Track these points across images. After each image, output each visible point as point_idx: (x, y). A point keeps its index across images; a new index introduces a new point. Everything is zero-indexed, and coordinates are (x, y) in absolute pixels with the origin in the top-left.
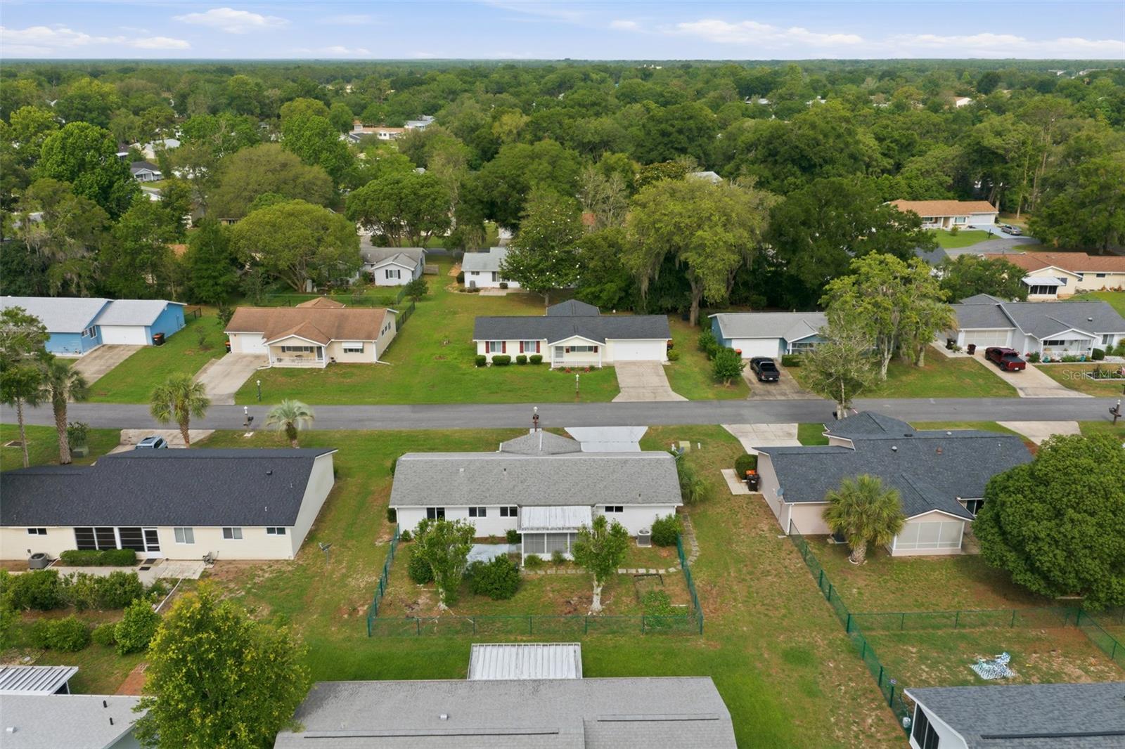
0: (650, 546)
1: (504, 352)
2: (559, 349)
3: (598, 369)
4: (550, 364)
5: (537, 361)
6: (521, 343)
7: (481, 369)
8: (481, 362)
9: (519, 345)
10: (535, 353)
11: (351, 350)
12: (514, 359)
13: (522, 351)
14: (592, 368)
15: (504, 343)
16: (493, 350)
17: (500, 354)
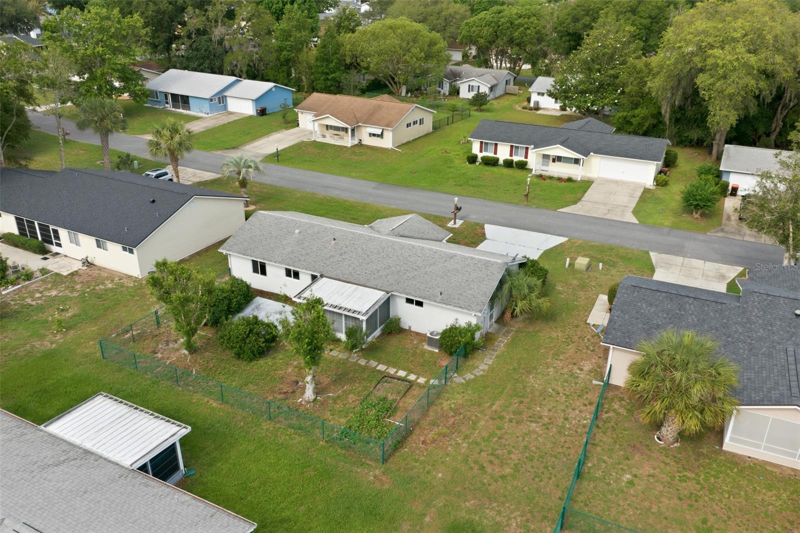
0: (437, 351)
1: (495, 153)
2: (546, 157)
3: (575, 181)
4: (532, 170)
5: (522, 166)
6: (512, 146)
7: (470, 166)
8: (473, 159)
9: (509, 149)
10: (523, 159)
11: (374, 135)
12: (501, 162)
13: (511, 155)
14: (570, 180)
15: (496, 145)
16: (486, 150)
17: (491, 155)
